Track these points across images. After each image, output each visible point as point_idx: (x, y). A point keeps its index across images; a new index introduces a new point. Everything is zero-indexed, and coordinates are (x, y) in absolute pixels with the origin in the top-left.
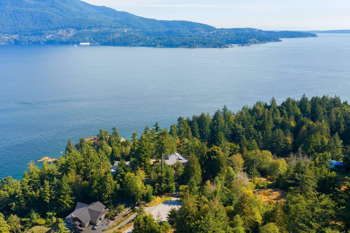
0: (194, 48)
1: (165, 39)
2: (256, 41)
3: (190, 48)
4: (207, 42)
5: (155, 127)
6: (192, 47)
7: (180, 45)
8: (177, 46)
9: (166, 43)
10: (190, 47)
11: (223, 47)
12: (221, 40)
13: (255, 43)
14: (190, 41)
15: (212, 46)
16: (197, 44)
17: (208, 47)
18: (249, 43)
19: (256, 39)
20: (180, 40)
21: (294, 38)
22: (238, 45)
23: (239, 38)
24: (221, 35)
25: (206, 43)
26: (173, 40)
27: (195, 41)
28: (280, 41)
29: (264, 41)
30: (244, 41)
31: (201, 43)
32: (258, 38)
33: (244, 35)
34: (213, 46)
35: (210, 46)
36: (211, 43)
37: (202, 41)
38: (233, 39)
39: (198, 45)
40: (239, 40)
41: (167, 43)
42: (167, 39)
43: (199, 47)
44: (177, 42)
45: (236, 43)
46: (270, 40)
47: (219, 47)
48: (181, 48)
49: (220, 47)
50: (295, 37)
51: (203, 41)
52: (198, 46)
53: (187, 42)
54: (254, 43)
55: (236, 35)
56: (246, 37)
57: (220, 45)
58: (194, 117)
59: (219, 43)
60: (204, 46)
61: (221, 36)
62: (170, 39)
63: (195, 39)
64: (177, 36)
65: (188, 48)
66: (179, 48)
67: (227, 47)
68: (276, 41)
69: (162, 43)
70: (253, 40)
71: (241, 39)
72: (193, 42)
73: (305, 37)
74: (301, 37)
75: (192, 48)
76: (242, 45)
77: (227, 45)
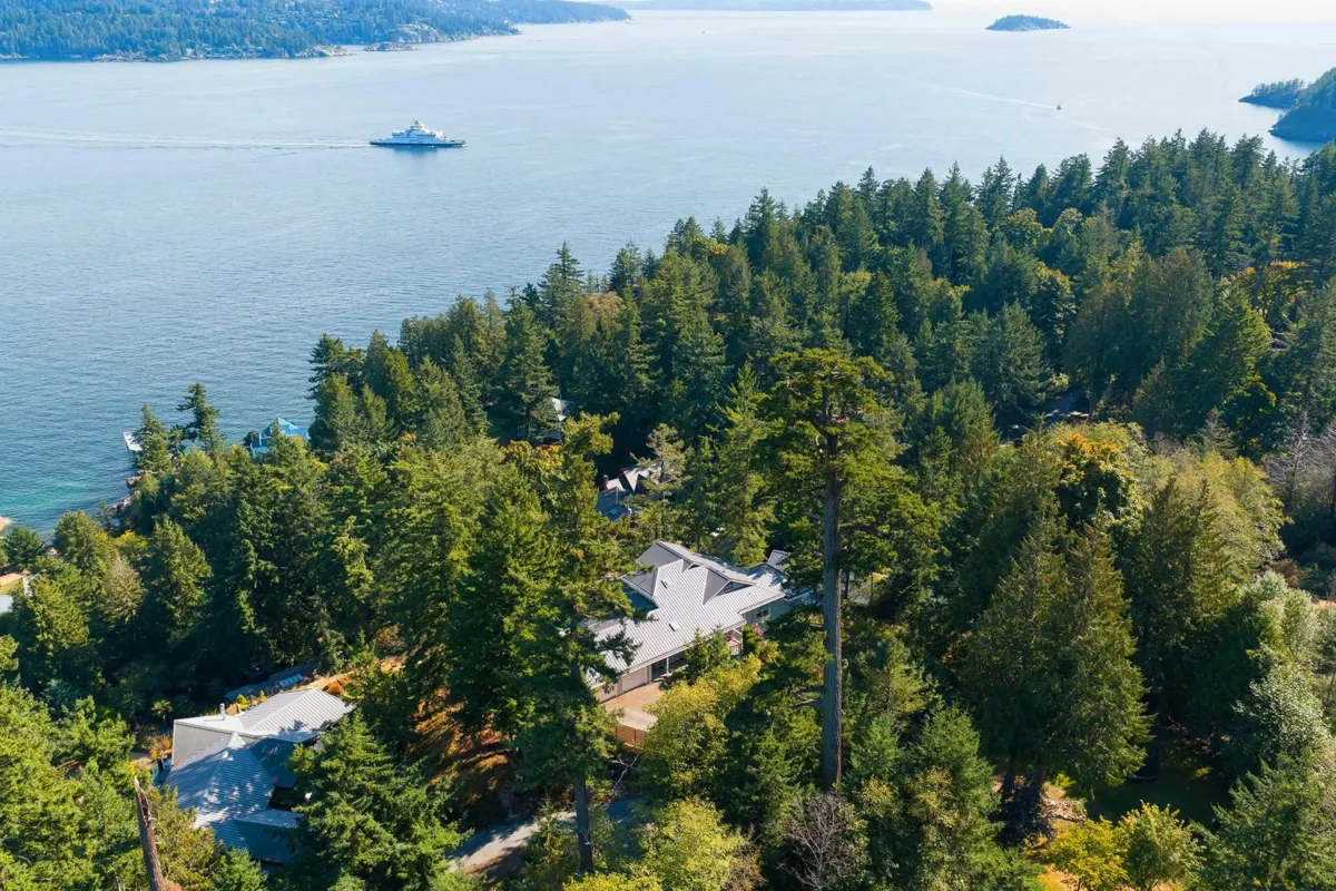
0: (175, 59)
1: (22, 21)
2: (428, 32)
3: (156, 61)
4: (228, 36)
5: (189, 417)
6: (163, 56)
7: (102, 52)
8: (89, 54)
9: (28, 39)
10: (154, 54)
11: (302, 57)
12: (285, 27)
13: (426, 38)
14: (149, 32)
15: (255, 54)
16: (184, 45)
17: (236, 55)
18: (401, 40)
19: (426, 23)
20: (97, 29)
21: (554, 22)
22: (363, 47)
23: (358, 22)
24: (281, 9)
25: (225, 38)
26: (60, 28)
27: (171, 30)
28: (514, 32)
29: (458, 30)
30: (381, 31)
31: (204, 38)
32: (434, 19)
33: (377, 6)
34: (258, 51)
35: (245, 50)
36: (247, 41)
37: (204, 28)
38: (335, 24)
39: (192, 46)
40: (359, 27)
41: (34, 39)
42: (29, 23)
43: (195, 57)
44: (86, 38)
45: (349, 42)
46: (480, 28)
47: (287, 55)
48: (111, 60)
49: (292, 57)
50: (560, 21)
51: (207, 30)
52: (189, 51)
53: (133, 36)
54: (423, 41)
55: (345, 9)
56: (388, 15)
57: (290, 49)
58: (406, 328)
59: (284, 39)
60: (217, 51)
61: (279, 12)
62: (45, 24)
63: (172, 24)
64: (75, 10)
65: (147, 60)
66: (102, 61)
67: (322, 55)
68: (502, 34)
69: (9, 40)
70: (417, 30)
71: (365, 22)
72: (163, 35)
73: (593, 20)
74: (578, 20)
75: (162, 60)
76: (382, 48)
77: (319, 48)
